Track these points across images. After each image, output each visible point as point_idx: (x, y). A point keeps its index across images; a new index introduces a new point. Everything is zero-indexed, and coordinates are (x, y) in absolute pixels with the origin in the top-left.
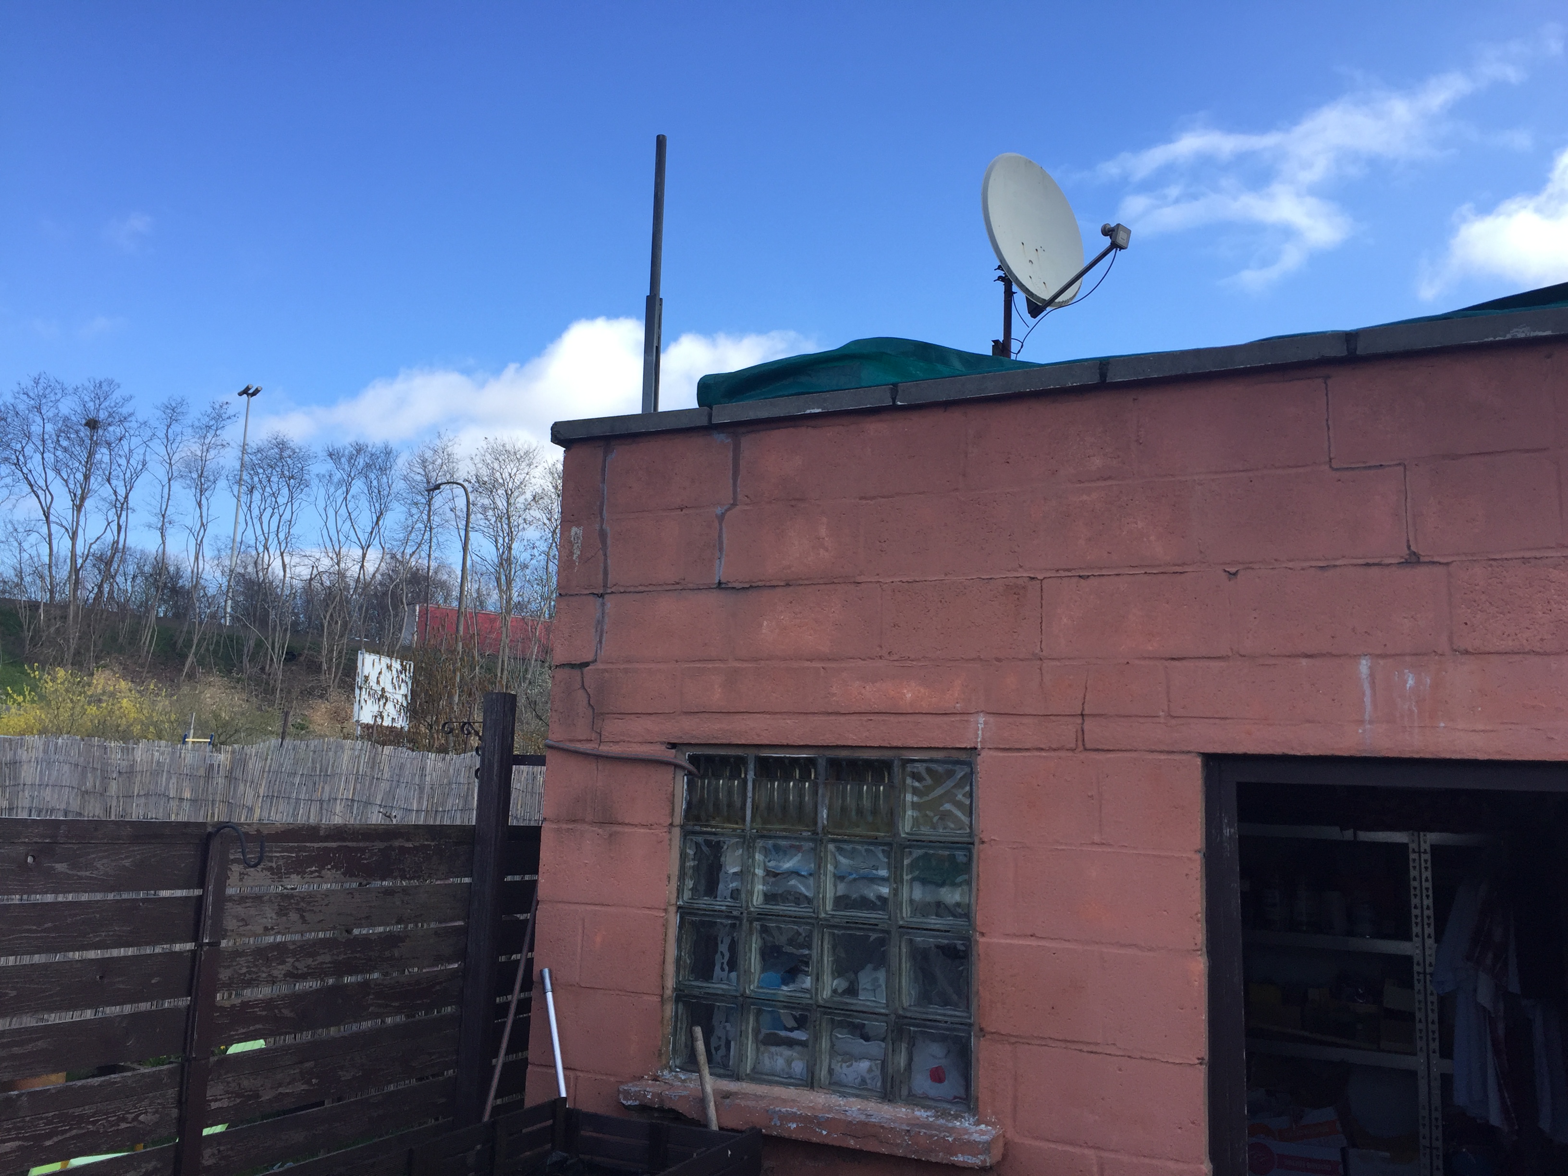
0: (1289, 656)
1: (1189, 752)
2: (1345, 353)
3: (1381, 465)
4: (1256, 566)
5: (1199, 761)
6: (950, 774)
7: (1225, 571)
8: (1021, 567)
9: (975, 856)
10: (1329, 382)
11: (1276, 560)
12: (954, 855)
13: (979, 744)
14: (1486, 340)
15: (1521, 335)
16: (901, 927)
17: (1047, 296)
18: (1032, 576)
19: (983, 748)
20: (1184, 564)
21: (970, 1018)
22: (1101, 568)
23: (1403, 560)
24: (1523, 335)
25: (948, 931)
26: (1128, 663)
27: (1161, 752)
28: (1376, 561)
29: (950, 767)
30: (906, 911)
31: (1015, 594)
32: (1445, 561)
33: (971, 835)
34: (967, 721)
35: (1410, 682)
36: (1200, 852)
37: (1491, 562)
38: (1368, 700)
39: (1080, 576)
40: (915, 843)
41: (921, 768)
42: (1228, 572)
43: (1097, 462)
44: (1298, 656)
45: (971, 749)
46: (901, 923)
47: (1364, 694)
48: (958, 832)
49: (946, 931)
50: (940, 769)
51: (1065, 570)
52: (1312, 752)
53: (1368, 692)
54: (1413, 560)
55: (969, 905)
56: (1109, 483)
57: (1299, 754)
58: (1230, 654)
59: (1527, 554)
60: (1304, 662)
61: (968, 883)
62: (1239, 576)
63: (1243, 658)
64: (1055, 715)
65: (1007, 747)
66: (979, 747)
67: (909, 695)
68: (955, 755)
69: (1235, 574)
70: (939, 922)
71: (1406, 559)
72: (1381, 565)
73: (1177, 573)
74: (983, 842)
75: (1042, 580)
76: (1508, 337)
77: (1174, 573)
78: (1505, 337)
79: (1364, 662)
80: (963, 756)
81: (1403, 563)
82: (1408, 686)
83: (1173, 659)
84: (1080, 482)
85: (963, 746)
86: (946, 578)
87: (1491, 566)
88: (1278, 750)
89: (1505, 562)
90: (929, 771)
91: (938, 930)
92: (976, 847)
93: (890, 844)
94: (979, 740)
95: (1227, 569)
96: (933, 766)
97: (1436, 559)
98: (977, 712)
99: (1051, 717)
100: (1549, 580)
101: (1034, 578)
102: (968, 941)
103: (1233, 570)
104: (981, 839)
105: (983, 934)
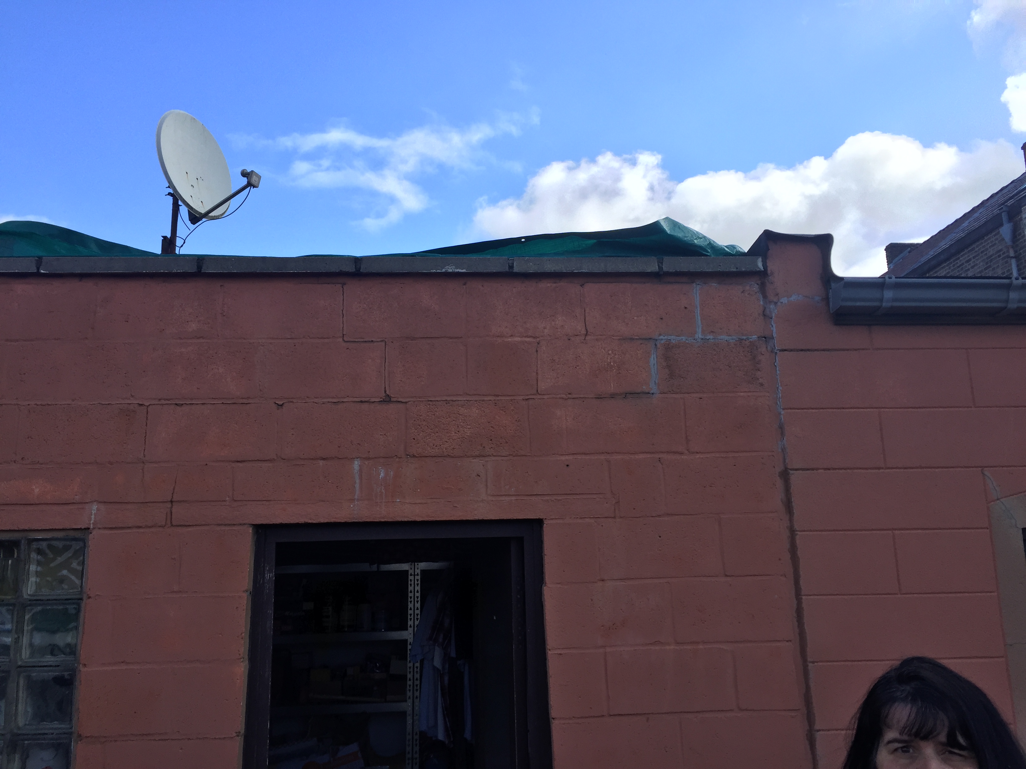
0: (312, 459)
1: (244, 524)
2: (354, 270)
3: (372, 341)
4: (294, 401)
5: (250, 530)
6: (66, 548)
7: (275, 403)
8: (132, 396)
9: (83, 609)
10: (345, 287)
11: (307, 397)
12: (67, 609)
13: (92, 525)
14: (432, 271)
15: (450, 271)
16: (20, 667)
17: (203, 211)
18: (141, 403)
19: (94, 528)
20: (248, 398)
21: (71, 728)
22: (192, 399)
23: (382, 400)
24: (451, 271)
25: (58, 666)
26: (206, 464)
27: (225, 525)
28: (367, 399)
29: (68, 543)
30: (25, 654)
31: (127, 415)
32: (404, 401)
33: (81, 592)
34: (83, 508)
35: (382, 475)
36: (247, 591)
37: (429, 402)
38: (357, 486)
39: (176, 404)
40: (35, 602)
41: (44, 545)
42: (277, 404)
43: (194, 326)
44: (318, 459)
45: (85, 529)
46: (20, 663)
47: (355, 483)
48: (71, 591)
49: (56, 666)
50: (60, 544)
51: (165, 400)
52: (322, 520)
53: (358, 481)
54: (387, 400)
55: (76, 645)
56: (202, 340)
57: (314, 522)
58: (276, 458)
59: (449, 399)
60: (321, 463)
61: (76, 628)
62: (284, 407)
63: (284, 460)
64: (152, 502)
65: (114, 526)
66: (92, 527)
67: (37, 491)
68: (72, 534)
69: (282, 405)
70: (52, 659)
71: (384, 399)
72: (369, 402)
73: (244, 403)
74: (89, 597)
75: (148, 406)
76: (444, 270)
77: (242, 403)
78: (442, 270)
79: (356, 462)
80: (78, 535)
81: (381, 401)
82: (381, 477)
83: (238, 462)
84: (180, 338)
85: (79, 528)
86: (73, 403)
87: (429, 404)
88: (302, 520)
89: (437, 402)
90: (50, 547)
91: (51, 666)
92: (84, 601)
93: (14, 605)
94: (92, 522)
95: (277, 402)
96: (54, 543)
97: (400, 400)
98: (91, 502)
99: (148, 504)
100: (458, 414)
101: (142, 405)
102: (73, 672)
103: (281, 403)
104: (88, 595)
105: (85, 665)
